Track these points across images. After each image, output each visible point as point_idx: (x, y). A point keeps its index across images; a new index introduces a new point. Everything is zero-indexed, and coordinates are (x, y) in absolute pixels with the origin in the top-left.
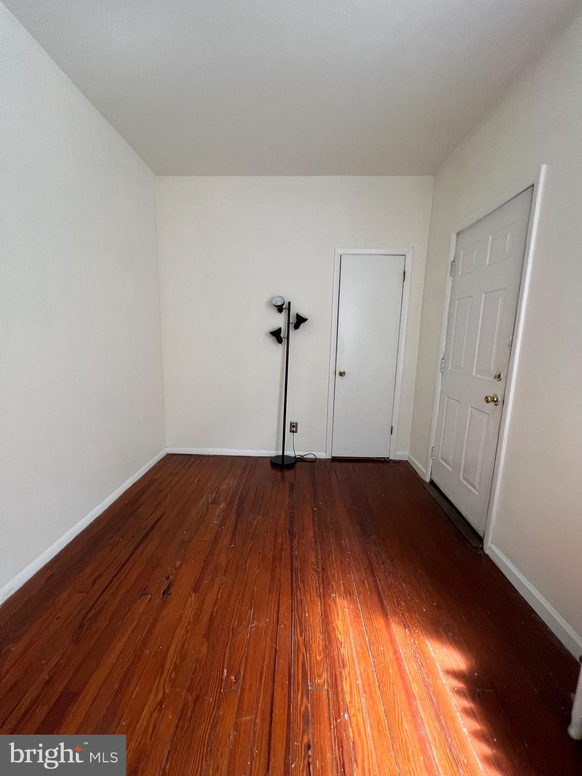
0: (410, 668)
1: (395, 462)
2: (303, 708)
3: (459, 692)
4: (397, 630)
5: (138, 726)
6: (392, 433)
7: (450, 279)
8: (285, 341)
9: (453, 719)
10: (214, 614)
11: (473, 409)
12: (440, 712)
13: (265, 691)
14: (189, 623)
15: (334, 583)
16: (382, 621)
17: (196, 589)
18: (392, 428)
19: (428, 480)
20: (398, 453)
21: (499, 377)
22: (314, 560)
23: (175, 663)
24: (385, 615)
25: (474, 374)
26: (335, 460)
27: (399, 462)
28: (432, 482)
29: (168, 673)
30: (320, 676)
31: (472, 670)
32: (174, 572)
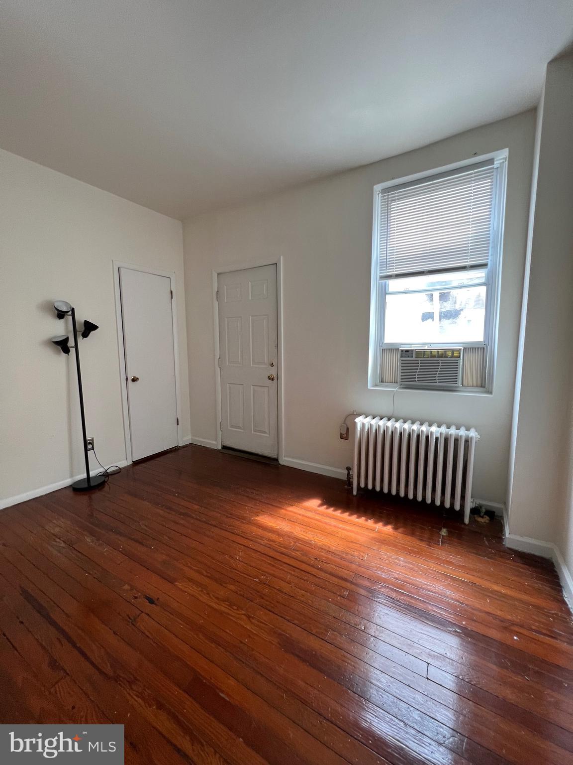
0: (309, 514)
1: (183, 447)
2: (300, 555)
3: (327, 508)
4: (291, 509)
5: (255, 632)
6: (178, 424)
7: (216, 304)
8: (73, 351)
9: (334, 515)
10: (209, 575)
11: (254, 387)
12: (328, 516)
13: (281, 566)
14: (202, 591)
15: (245, 515)
16: (283, 511)
17: (172, 581)
18: (178, 420)
19: (220, 447)
20: (185, 439)
21: (272, 365)
22: (219, 515)
23: (228, 605)
24: (281, 508)
25: (251, 365)
26: (136, 463)
27: (187, 446)
28: (224, 447)
29: (231, 610)
30: (290, 543)
31: (322, 500)
32: (134, 591)
